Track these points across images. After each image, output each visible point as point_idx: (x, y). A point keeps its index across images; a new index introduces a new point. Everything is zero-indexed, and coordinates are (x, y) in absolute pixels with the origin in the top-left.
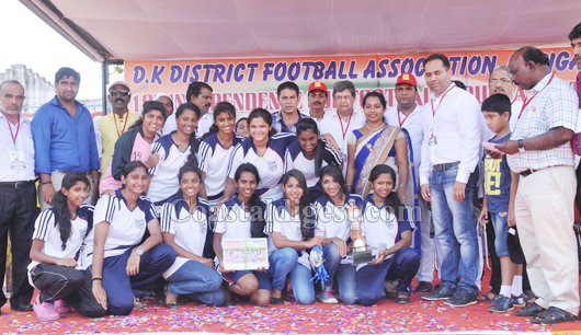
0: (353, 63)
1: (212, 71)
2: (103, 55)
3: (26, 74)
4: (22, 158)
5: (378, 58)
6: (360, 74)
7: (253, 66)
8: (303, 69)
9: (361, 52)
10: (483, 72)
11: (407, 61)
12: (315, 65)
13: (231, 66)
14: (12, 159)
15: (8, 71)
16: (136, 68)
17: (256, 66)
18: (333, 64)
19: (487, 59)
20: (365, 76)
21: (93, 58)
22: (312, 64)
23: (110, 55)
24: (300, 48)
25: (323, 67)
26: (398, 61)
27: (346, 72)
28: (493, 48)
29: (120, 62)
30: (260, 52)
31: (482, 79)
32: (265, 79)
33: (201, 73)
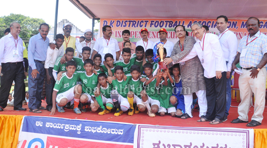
0: (184, 22)
1: (132, 23)
2: (93, 17)
5: (193, 20)
6: (186, 26)
7: (146, 22)
8: (165, 23)
9: (187, 18)
10: (232, 27)
11: (204, 22)
12: (170, 22)
13: (139, 21)
15: (61, 21)
16: (104, 21)
17: (148, 21)
18: (176, 22)
19: (233, 22)
20: (188, 27)
22: (168, 22)
23: (96, 16)
24: (164, 16)
25: (172, 23)
26: (201, 22)
29: (98, 19)
30: (150, 17)
32: (151, 26)
33: (128, 23)
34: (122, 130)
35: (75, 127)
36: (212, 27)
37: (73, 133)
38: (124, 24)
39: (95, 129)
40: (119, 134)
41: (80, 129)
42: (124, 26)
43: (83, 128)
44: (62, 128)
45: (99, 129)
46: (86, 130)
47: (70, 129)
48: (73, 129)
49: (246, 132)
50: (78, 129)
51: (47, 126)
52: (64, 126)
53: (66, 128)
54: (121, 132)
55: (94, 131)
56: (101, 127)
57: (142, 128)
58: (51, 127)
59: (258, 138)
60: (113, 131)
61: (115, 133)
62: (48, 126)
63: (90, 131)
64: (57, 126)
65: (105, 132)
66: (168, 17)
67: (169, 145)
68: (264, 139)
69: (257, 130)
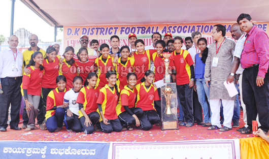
0: (157, 27)
1: (99, 30)
2: (55, 24)
3: (25, 32)
5: (168, 25)
6: (160, 32)
7: (116, 28)
8: (137, 29)
9: (161, 23)
10: (210, 32)
11: (179, 27)
12: (142, 28)
13: (107, 28)
15: (18, 31)
16: (68, 29)
17: (118, 28)
18: (149, 28)
19: (211, 26)
20: (162, 33)
21: (51, 25)
22: (140, 27)
23: (58, 24)
25: (145, 29)
26: (176, 27)
27: (154, 31)
29: (62, 27)
30: (119, 23)
32: (121, 33)
33: (95, 31)
34: (94, 150)
35: (39, 151)
36: (188, 32)
37: (37, 158)
38: (91, 32)
39: (62, 151)
40: (91, 154)
41: (45, 152)
42: (91, 34)
43: (48, 151)
44: (23, 152)
45: (67, 150)
46: (52, 153)
47: (33, 153)
48: (36, 153)
49: (231, 143)
50: (42, 153)
51: (4, 152)
52: (26, 151)
53: (27, 152)
54: (93, 152)
55: (61, 154)
56: (69, 148)
57: (116, 147)
58: (10, 152)
59: (244, 147)
60: (84, 152)
61: (86, 153)
62: (7, 152)
63: (56, 153)
64: (18, 150)
65: (75, 154)
66: (140, 23)
68: (251, 147)
69: (243, 139)
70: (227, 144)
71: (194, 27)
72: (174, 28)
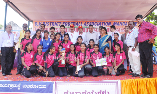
0: (82, 22)
1: (52, 23)
2: (29, 20)
3: (13, 23)
4: (10, 42)
5: (87, 21)
6: (83, 25)
7: (60, 23)
8: (71, 23)
9: (83, 20)
10: (108, 25)
11: (93, 22)
13: (56, 22)
14: (8, 42)
15: (9, 23)
16: (36, 22)
17: (61, 22)
18: (77, 22)
19: (109, 22)
21: (27, 20)
22: (73, 22)
24: (70, 19)
25: (75, 23)
26: (91, 22)
27: (80, 24)
28: (110, 20)
29: (32, 21)
30: (62, 20)
31: (108, 27)
33: (49, 24)
34: (45, 86)
35: (16, 86)
36: (97, 25)
37: (15, 90)
38: (47, 24)
39: (29, 86)
40: (44, 88)
41: (20, 87)
42: (47, 25)
43: (21, 86)
44: (8, 87)
45: (31, 86)
46: (23, 87)
47: (13, 87)
48: (15, 87)
49: (116, 82)
50: (18, 87)
53: (10, 87)
54: (45, 87)
55: (28, 87)
56: (32, 84)
57: (57, 84)
58: (1, 86)
59: (123, 85)
60: (40, 87)
61: (41, 87)
63: (26, 87)
64: (5, 86)
65: (35, 88)
66: (73, 20)
67: (73, 93)
68: (126, 85)
69: (122, 81)
70: (114, 83)
71: (100, 23)
72: (90, 23)
